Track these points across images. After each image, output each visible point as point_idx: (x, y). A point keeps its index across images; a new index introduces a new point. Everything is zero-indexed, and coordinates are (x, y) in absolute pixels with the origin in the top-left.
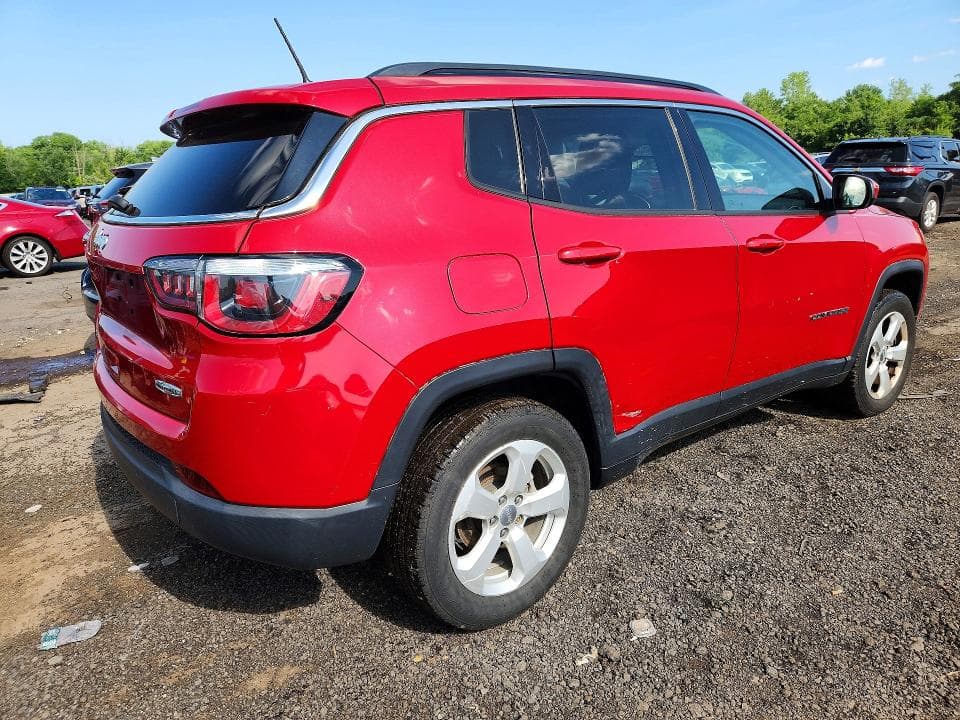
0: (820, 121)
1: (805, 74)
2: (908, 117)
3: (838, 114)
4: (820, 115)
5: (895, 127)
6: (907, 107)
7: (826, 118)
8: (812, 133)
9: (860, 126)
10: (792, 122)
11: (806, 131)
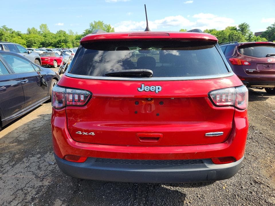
0: (54, 39)
1: (46, 25)
2: (76, 40)
3: (58, 37)
4: (54, 37)
5: (73, 42)
6: (74, 37)
7: (55, 38)
8: (52, 42)
9: (65, 41)
10: (46, 38)
11: (51, 41)
